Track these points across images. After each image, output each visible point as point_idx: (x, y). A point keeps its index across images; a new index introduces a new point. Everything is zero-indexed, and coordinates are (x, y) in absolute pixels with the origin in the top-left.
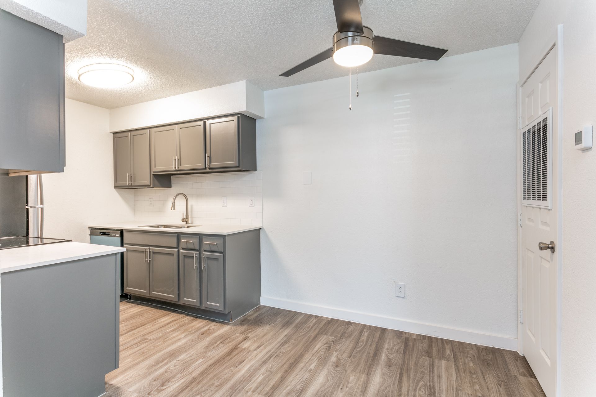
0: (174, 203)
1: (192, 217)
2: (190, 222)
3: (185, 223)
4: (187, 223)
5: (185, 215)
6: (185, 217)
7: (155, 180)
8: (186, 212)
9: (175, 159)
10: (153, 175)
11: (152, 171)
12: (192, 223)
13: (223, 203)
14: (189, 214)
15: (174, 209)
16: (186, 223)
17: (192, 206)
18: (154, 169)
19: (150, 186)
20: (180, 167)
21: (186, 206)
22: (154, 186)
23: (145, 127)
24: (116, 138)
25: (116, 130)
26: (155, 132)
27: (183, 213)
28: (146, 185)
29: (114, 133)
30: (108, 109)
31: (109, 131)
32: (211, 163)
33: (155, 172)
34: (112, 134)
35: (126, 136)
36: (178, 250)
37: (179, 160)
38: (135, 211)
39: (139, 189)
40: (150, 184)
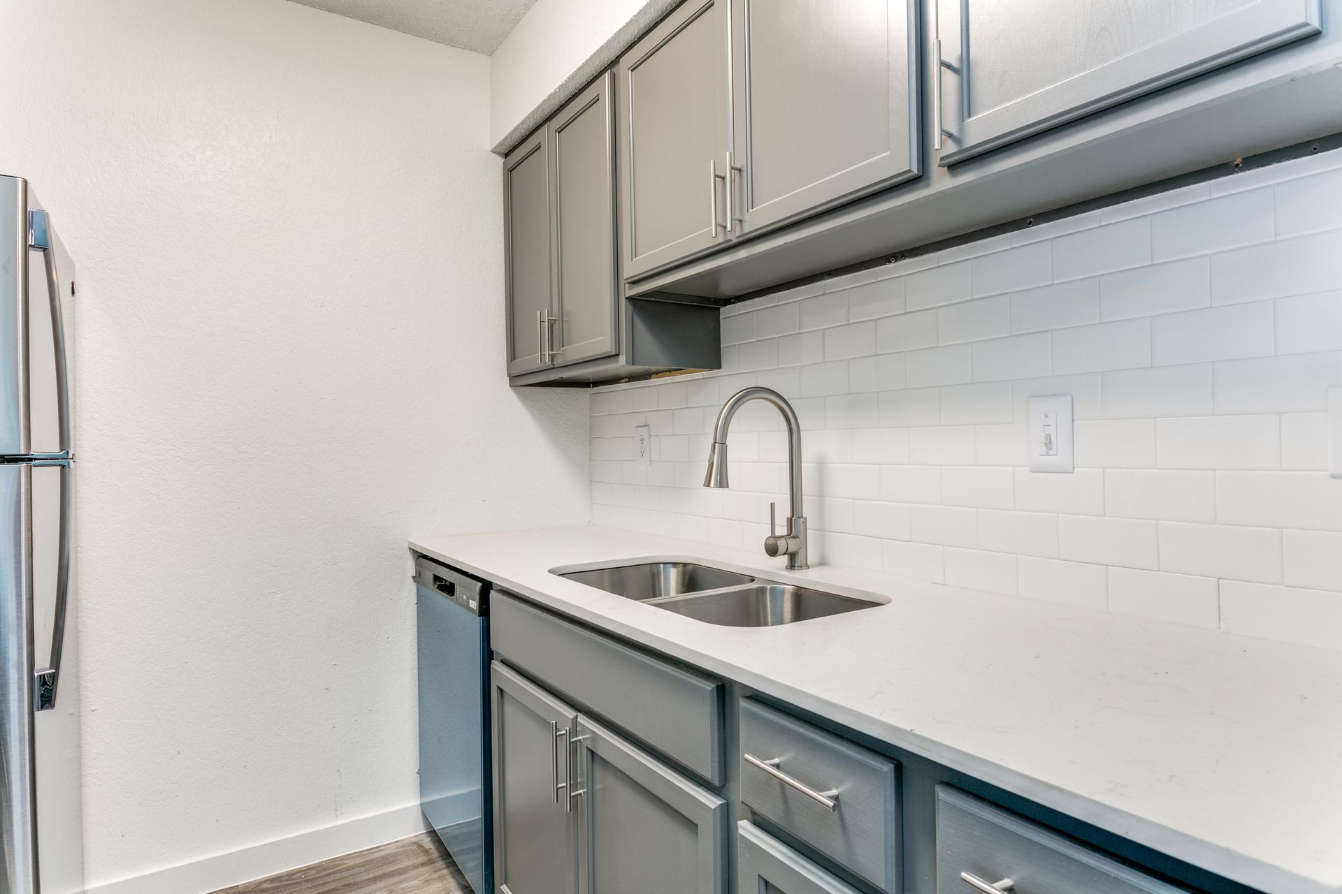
0: (723, 444)
1: (822, 530)
2: (812, 556)
3: (783, 560)
4: (794, 561)
5: (783, 513)
6: (781, 530)
7: (641, 327)
8: (788, 497)
9: (724, 178)
10: (627, 298)
11: (622, 282)
12: (823, 563)
13: (1044, 450)
14: (808, 510)
15: (723, 483)
16: (792, 566)
17: (821, 466)
18: (631, 269)
19: (617, 361)
20: (746, 217)
21: (787, 465)
22: (633, 360)
23: (595, 65)
24: (510, 171)
25: (506, 135)
26: (632, 71)
27: (774, 503)
28: (603, 356)
29: (506, 155)
30: (482, 52)
31: (490, 147)
32: (969, 116)
33: (634, 283)
34: (501, 160)
35: (538, 147)
36: (721, 802)
37: (744, 174)
38: (591, 482)
39: (601, 387)
40: (616, 351)
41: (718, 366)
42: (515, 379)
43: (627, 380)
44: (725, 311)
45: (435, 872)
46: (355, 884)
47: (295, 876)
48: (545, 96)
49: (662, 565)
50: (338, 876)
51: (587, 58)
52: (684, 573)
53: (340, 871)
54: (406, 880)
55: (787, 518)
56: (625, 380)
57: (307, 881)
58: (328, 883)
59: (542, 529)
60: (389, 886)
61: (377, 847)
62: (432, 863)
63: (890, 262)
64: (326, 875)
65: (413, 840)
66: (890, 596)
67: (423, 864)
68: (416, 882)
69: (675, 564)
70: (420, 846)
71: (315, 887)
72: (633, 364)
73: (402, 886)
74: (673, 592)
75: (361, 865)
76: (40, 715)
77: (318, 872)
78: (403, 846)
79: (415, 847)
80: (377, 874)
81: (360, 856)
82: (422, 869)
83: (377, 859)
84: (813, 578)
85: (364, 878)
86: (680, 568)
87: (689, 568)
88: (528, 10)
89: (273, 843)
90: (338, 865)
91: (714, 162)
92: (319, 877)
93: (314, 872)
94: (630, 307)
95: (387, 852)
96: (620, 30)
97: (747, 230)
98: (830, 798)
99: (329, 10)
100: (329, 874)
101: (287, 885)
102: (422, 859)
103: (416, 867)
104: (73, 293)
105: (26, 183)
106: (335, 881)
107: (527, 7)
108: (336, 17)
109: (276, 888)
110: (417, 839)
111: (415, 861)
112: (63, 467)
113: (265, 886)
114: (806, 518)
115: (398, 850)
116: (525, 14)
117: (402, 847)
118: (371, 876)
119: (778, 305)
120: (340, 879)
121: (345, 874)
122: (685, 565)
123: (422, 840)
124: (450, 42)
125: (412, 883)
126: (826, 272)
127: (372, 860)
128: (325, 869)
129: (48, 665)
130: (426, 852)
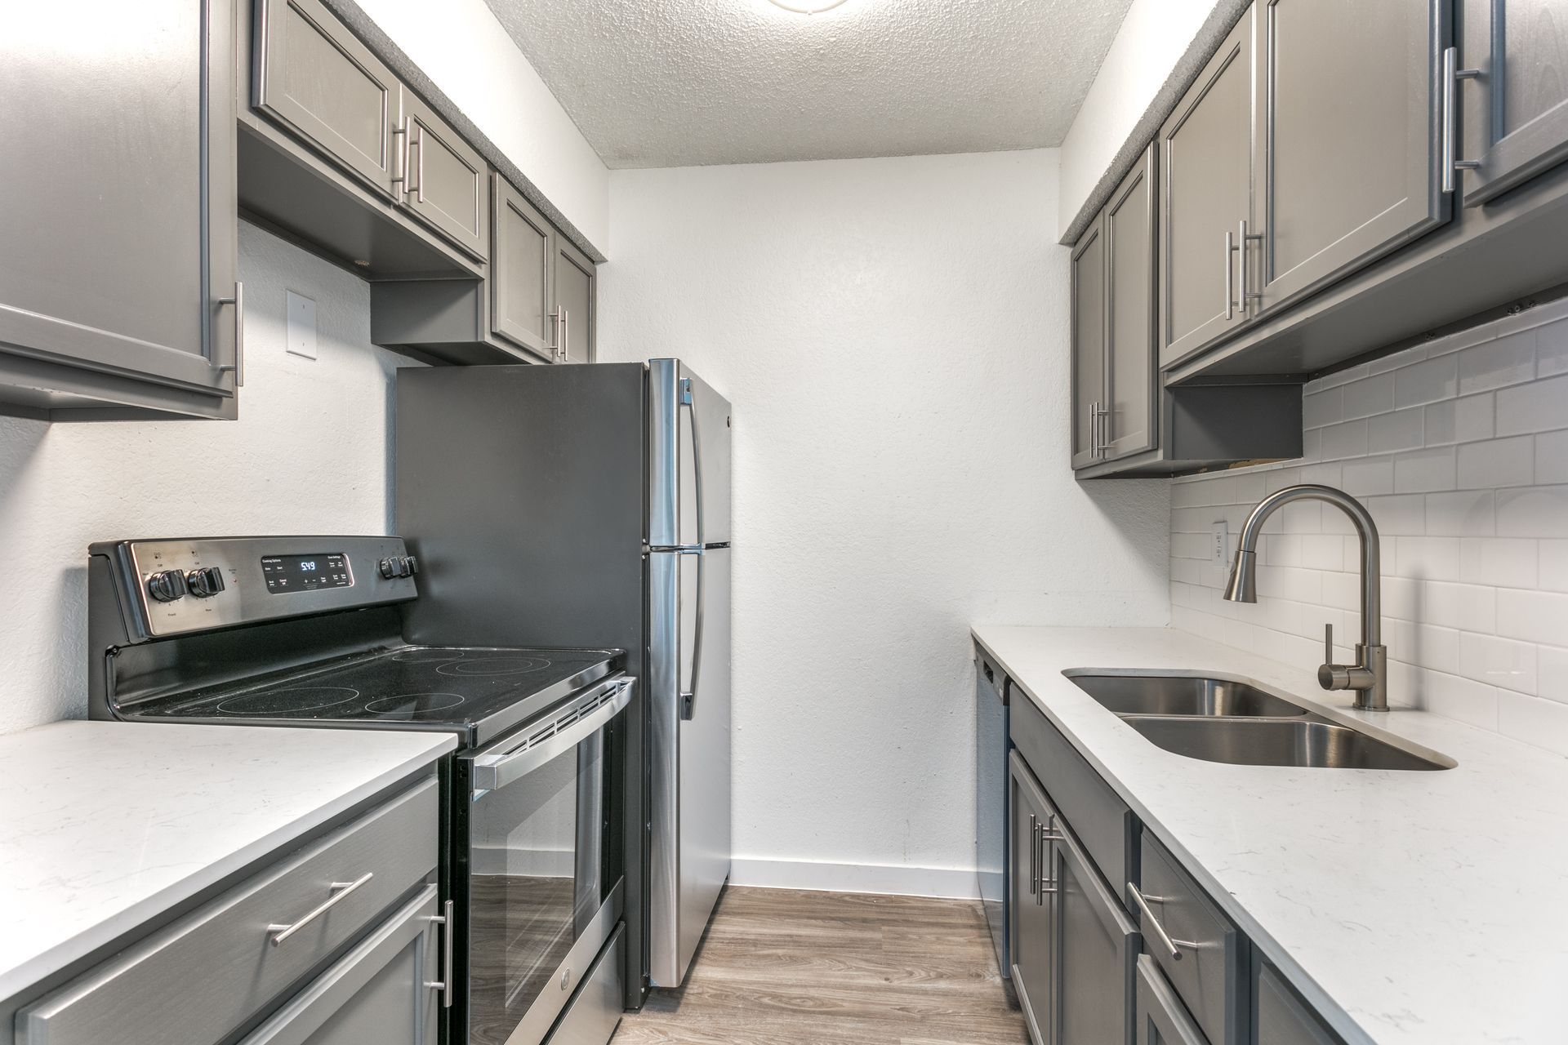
0: (1251, 553)
5: (1348, 638)
6: (1345, 659)
7: (1181, 414)
10: (1165, 388)
11: (1160, 371)
15: (1250, 597)
16: (1362, 704)
18: (1168, 357)
19: (1156, 456)
20: (1266, 290)
21: (1359, 577)
22: (1172, 454)
23: (1139, 139)
24: (1076, 260)
25: (1068, 226)
26: (1171, 139)
27: (1331, 625)
28: (1142, 451)
29: (1074, 244)
30: (1051, 146)
31: (1057, 240)
32: (1504, 136)
33: (1174, 369)
34: (1068, 250)
35: (1096, 235)
36: (1134, 931)
37: (1264, 241)
38: (1170, 580)
39: (1182, 477)
40: (1153, 444)
41: (1300, 454)
42: (1079, 471)
43: (1206, 469)
44: (1308, 388)
45: (980, 937)
46: (912, 922)
47: (869, 899)
48: (1096, 182)
49: (1206, 681)
50: (901, 911)
51: (1128, 135)
52: (1234, 693)
53: (903, 908)
54: (953, 934)
55: (1356, 645)
56: (1204, 470)
57: (877, 906)
58: (892, 913)
59: (1110, 627)
60: (939, 934)
61: (938, 899)
62: (979, 929)
63: (1513, 312)
64: (892, 907)
65: (970, 903)
66: (1458, 761)
67: (971, 927)
68: (961, 939)
69: (1222, 683)
70: (974, 910)
71: (881, 913)
72: (1173, 459)
73: (950, 938)
74: (1218, 712)
75: (922, 909)
76: (683, 723)
77: (887, 902)
78: (960, 905)
79: (969, 910)
80: (931, 920)
81: (922, 901)
82: (970, 931)
83: (935, 908)
84: (1371, 723)
85: (920, 920)
86: (1230, 688)
87: (1239, 689)
88: (1087, 95)
89: (855, 866)
90: (903, 902)
91: (1231, 234)
92: (887, 907)
93: (884, 901)
94: (1170, 397)
95: (945, 905)
96: (1154, 100)
97: (1266, 306)
98: (1178, 946)
99: (907, 155)
100: (895, 907)
101: (862, 904)
102: (972, 922)
103: (965, 926)
104: (729, 426)
105: (678, 361)
106: (898, 914)
107: (1085, 92)
108: (914, 158)
109: (853, 903)
110: (974, 903)
111: (966, 921)
112: (698, 554)
113: (847, 898)
114: (1385, 647)
115: (955, 907)
116: (1085, 99)
117: (957, 905)
118: (926, 920)
119: (1369, 378)
120: (901, 914)
121: (907, 911)
122: (1235, 684)
123: (976, 906)
124: (1017, 146)
125: (958, 939)
126: (1427, 332)
127: (931, 908)
128: (892, 902)
129: (689, 690)
130: (977, 917)
